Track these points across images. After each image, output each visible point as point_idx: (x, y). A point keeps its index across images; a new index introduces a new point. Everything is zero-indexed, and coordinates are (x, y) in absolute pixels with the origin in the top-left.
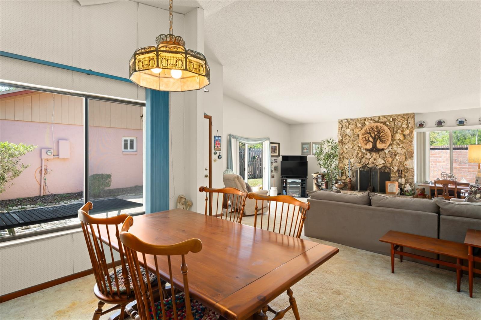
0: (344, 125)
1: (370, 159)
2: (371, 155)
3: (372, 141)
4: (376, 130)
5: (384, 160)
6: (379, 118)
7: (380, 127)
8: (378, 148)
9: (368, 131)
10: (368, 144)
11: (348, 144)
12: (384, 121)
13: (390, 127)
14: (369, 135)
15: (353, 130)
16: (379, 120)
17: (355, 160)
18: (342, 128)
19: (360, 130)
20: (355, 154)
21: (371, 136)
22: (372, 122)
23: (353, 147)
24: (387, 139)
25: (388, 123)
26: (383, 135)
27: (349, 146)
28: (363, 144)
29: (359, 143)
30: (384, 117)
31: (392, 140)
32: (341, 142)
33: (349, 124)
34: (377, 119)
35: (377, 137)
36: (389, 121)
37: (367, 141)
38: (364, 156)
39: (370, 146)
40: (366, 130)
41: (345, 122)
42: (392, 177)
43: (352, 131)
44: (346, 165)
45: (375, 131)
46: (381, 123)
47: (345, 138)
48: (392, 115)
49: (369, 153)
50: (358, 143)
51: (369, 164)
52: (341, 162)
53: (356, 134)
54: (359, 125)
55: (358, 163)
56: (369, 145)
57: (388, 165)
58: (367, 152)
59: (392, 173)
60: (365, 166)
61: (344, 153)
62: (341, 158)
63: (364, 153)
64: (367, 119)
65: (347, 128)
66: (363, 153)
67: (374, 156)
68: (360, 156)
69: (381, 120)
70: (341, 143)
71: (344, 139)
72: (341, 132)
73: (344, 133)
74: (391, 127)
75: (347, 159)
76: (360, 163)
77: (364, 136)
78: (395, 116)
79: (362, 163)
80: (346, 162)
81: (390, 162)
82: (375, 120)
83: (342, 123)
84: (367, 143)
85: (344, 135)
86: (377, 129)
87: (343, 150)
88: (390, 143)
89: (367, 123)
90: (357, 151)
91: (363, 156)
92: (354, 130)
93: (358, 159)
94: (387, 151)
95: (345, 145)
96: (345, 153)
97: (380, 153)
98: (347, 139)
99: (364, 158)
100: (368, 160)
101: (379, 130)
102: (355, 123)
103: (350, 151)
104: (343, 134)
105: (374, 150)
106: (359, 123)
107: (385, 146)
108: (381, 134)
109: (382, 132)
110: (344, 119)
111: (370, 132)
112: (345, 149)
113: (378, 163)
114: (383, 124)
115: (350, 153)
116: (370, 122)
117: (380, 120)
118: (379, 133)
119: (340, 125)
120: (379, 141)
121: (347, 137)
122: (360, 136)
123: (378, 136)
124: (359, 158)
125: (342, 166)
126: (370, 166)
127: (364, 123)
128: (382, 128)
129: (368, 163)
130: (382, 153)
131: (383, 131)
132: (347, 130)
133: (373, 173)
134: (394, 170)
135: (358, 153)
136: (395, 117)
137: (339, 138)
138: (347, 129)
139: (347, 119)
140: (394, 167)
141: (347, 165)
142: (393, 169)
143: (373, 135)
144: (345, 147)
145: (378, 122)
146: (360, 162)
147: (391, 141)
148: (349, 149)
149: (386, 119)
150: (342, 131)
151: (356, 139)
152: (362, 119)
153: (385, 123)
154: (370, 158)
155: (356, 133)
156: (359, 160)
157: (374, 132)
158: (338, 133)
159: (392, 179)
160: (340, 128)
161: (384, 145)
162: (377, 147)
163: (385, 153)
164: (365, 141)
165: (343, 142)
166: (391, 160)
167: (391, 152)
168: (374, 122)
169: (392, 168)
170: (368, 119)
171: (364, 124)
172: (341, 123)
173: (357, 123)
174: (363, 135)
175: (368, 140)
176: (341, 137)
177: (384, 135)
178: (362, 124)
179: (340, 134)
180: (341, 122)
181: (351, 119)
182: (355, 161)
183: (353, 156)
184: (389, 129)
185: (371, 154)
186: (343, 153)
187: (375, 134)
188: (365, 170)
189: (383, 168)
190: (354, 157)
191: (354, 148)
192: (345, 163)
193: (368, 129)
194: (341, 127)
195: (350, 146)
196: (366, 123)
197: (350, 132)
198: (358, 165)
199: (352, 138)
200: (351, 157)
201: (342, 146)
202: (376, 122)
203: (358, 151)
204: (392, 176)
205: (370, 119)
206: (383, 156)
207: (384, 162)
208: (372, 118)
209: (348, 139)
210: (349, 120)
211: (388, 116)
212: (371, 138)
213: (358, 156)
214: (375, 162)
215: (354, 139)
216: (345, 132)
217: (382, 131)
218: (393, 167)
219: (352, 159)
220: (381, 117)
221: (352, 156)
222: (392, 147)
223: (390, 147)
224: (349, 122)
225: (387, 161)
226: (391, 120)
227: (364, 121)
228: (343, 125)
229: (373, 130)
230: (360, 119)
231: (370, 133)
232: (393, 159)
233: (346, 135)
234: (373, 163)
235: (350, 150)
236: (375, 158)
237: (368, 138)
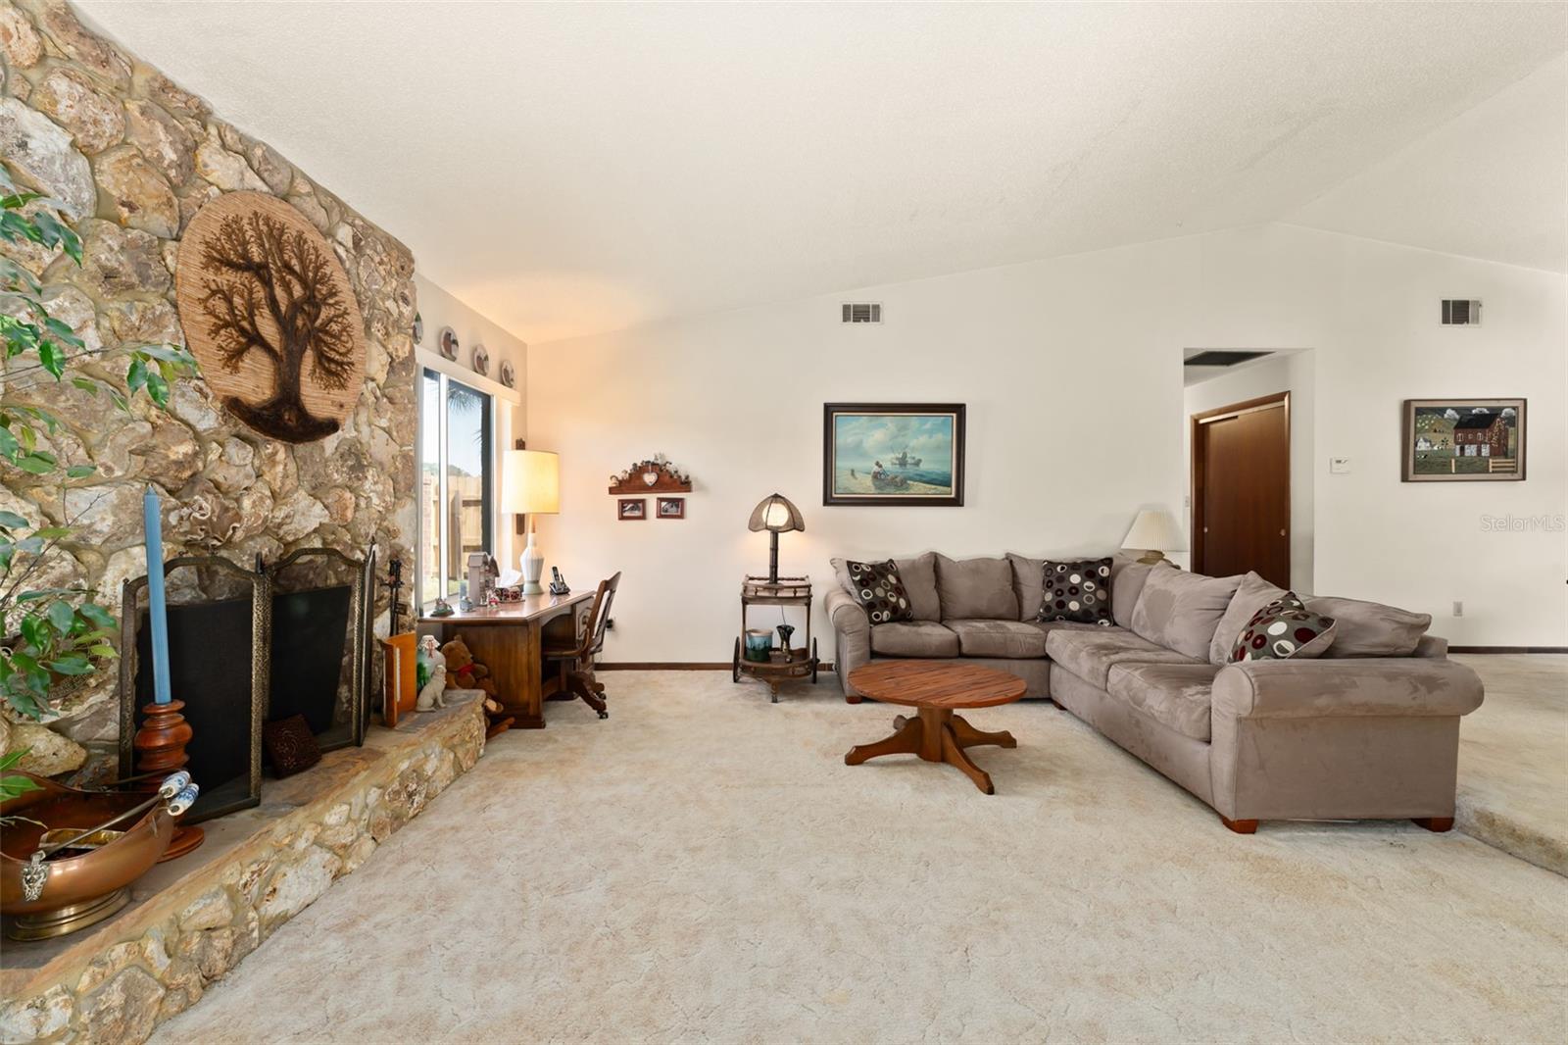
1: (246, 491)
2: (252, 458)
3: (274, 346)
4: (297, 265)
5: (321, 506)
7: (317, 257)
8: (306, 412)
9: (252, 253)
10: (247, 360)
12: (321, 228)
14: (260, 291)
15: (98, 164)
16: (288, 194)
19: (169, 203)
21: (273, 303)
22: (248, 177)
24: (350, 357)
26: (329, 321)
28: (209, 352)
29: (170, 328)
30: (314, 190)
34: (280, 180)
35: (300, 322)
37: (239, 329)
39: (255, 382)
40: (233, 234)
45: (292, 269)
49: (242, 440)
51: (240, 536)
56: (255, 372)
57: (346, 538)
63: (205, 438)
64: (211, 128)
66: (192, 432)
67: (275, 474)
68: (174, 465)
69: (305, 207)
81: (349, 516)
82: (264, 180)
84: (239, 353)
86: (301, 260)
89: (217, 164)
91: (195, 467)
100: (234, 507)
101: (312, 275)
105: (283, 418)
107: (341, 406)
108: (324, 314)
109: (325, 300)
111: (264, 266)
113: (296, 523)
114: (326, 246)
116: (242, 178)
118: (311, 296)
122: (191, 266)
123: (305, 314)
127: (196, 146)
130: (310, 455)
143: (283, 299)
151: (143, 280)
154: (247, 482)
155: (128, 204)
157: (286, 276)
161: (337, 394)
162: (302, 404)
164: (226, 324)
166: (352, 499)
167: (352, 453)
168: (267, 189)
170: (225, 140)
175: (245, 324)
177: (336, 327)
178: (183, 148)
185: (253, 448)
187: (292, 293)
190: (110, 471)
193: (242, 229)
196: (208, 155)
197: (64, 161)
199: (95, 239)
205: (232, 138)
207: (325, 521)
212: (266, 312)
213: (153, 466)
214: (280, 514)
215: (118, 270)
226: (345, 233)
231: (259, 271)
234: (269, 527)
236: (277, 485)
237: (252, 307)
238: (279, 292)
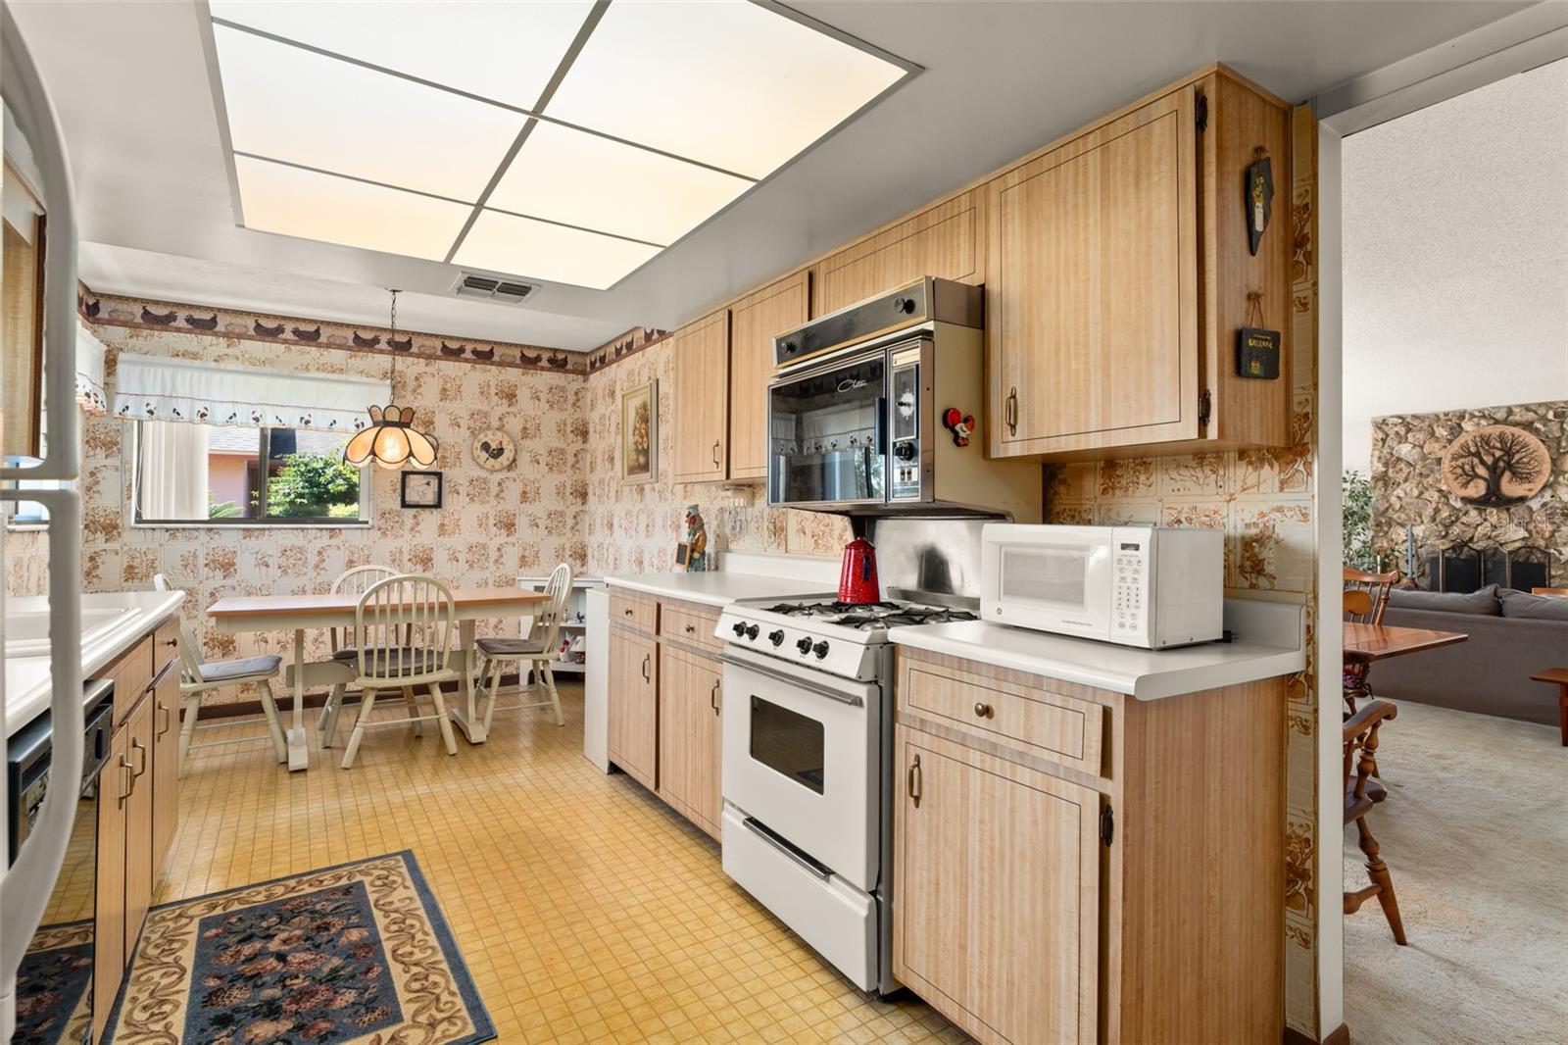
0: (1392, 433)
1: (1478, 525)
2: (1480, 514)
3: (1487, 476)
4: (1498, 445)
5: (1527, 530)
6: (1510, 411)
7: (1513, 436)
8: (1504, 496)
9: (1473, 449)
10: (1472, 484)
11: (1404, 486)
12: (1527, 421)
13: (1547, 437)
14: (1476, 461)
15: (1422, 447)
16: (1507, 417)
17: (1426, 529)
18: (1384, 441)
19: (1445, 447)
20: (1430, 511)
22: (1483, 422)
23: (1421, 493)
24: (1537, 469)
25: (1538, 425)
26: (1521, 458)
27: (1406, 491)
28: (1455, 485)
29: (1443, 481)
30: (1527, 408)
31: (1553, 471)
32: (1383, 479)
33: (1409, 430)
34: (1500, 415)
35: (1502, 464)
36: (1544, 419)
37: (1467, 475)
38: (1458, 519)
39: (1478, 489)
40: (1465, 447)
41: (1396, 425)
42: (1554, 577)
43: (1418, 449)
44: (1397, 544)
45: (1494, 447)
46: (1516, 424)
47: (1394, 467)
48: (1552, 403)
49: (1475, 509)
50: (1439, 481)
51: (1475, 539)
52: (1381, 534)
53: (1433, 456)
54: (1441, 432)
55: (1437, 536)
56: (1476, 487)
57: (1542, 543)
58: (1469, 506)
59: (1552, 565)
60: (1460, 545)
61: (1390, 510)
62: (1381, 522)
63: (1459, 510)
64: (1467, 416)
65: (1402, 439)
66: (1454, 508)
67: (1494, 520)
68: (1445, 519)
69: (1517, 418)
70: (1380, 484)
71: (1391, 471)
72: (1381, 452)
73: (1391, 454)
74: (1550, 436)
75: (1402, 525)
76: (1443, 537)
77: (1459, 463)
78: (1563, 405)
79: (1452, 537)
80: (1399, 534)
81: (1547, 535)
82: (1495, 419)
83: (1383, 426)
84: (1468, 482)
85: (1391, 461)
86: (1501, 442)
87: (1388, 501)
88: (1548, 481)
89: (1467, 426)
90: (1434, 505)
91: (1453, 518)
92: (1426, 446)
93: (1437, 525)
94: (1535, 504)
95: (1395, 486)
96: (1393, 510)
97: (1512, 510)
98: (1401, 470)
99: (1458, 523)
100: (1472, 530)
101: (1509, 445)
102: (1430, 426)
103: (1412, 503)
104: (1389, 456)
105: (1494, 499)
106: (1443, 427)
107: (1530, 490)
108: (1517, 457)
109: (1518, 451)
110: (1392, 417)
112: (1393, 499)
113: (1506, 536)
114: (1524, 429)
115: (1410, 510)
116: (1478, 424)
117: (1511, 418)
118: (1508, 452)
119: (1378, 431)
120: (1507, 475)
121: (1403, 465)
122: (1446, 465)
123: (1504, 461)
124: (1441, 523)
125: (1385, 544)
126: (1479, 545)
127: (1459, 425)
128: (1521, 439)
129: (1471, 539)
130: (1518, 511)
131: (1523, 448)
132: (1400, 446)
133: (1490, 565)
134: (1561, 557)
135: (1437, 511)
136: (1563, 407)
137: (1374, 469)
138: (1400, 443)
139: (1400, 417)
140: (1561, 549)
141: (1400, 541)
142: (1558, 555)
143: (1489, 460)
144: (1395, 493)
145: (1505, 422)
146: (1443, 533)
147: (1551, 476)
148: (1407, 500)
149: (1532, 414)
150: (1386, 450)
151: (1432, 472)
152: (1450, 416)
153: (1528, 426)
154: (1479, 522)
155: (1430, 454)
156: (1441, 528)
157: (1492, 451)
158: (1372, 456)
159: (1555, 583)
160: (1378, 441)
161: (1527, 486)
162: (1500, 493)
163: (1530, 509)
164: (1461, 475)
165: (1390, 478)
166: (1550, 528)
167: (1551, 508)
168: (1492, 422)
169: (1552, 551)
170: (1472, 416)
171: (1456, 430)
172: (1380, 428)
173: (1435, 427)
174: (1454, 458)
175: (1471, 473)
176: (1380, 465)
177: (1525, 460)
178: (1451, 429)
179: (1380, 458)
180: (1381, 425)
181: (1415, 417)
182: (1427, 533)
183: (1420, 517)
184: (1543, 441)
185: (1480, 511)
186: (1387, 509)
187: (1494, 456)
188: (1463, 557)
189: (1523, 550)
190: (1426, 522)
191: (1423, 496)
192: (1393, 536)
193: (1471, 443)
194: (1382, 439)
195: (1412, 489)
196: (1463, 425)
197: (1410, 451)
198: (1438, 542)
199: (1418, 467)
200: (1415, 521)
201: (1386, 490)
202: (1497, 422)
203: (1438, 503)
204: (1553, 573)
205: (1476, 414)
206: (1523, 517)
207: (1527, 535)
208: (1486, 412)
209: (1406, 470)
210: (1408, 420)
211: (1540, 405)
212: (1480, 466)
213: (1438, 519)
214: (1494, 534)
215: (1425, 471)
216: (1394, 452)
217: (1518, 448)
218: (1555, 550)
219: (1419, 525)
220: (1516, 410)
221: (1417, 518)
222: (1555, 491)
223: (1548, 494)
224: (1408, 423)
225: (1537, 532)
226: (1550, 415)
227: (1458, 422)
228: (1389, 433)
229: (1488, 445)
230: (1446, 415)
231: (1477, 454)
232: (1554, 527)
233: (1399, 459)
234: (1489, 537)
235: (1410, 501)
236: (1494, 524)
237: (1473, 468)
238: (1485, 458)
